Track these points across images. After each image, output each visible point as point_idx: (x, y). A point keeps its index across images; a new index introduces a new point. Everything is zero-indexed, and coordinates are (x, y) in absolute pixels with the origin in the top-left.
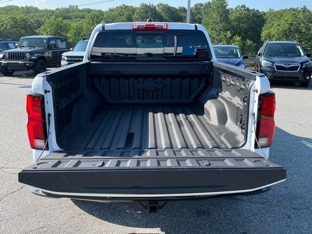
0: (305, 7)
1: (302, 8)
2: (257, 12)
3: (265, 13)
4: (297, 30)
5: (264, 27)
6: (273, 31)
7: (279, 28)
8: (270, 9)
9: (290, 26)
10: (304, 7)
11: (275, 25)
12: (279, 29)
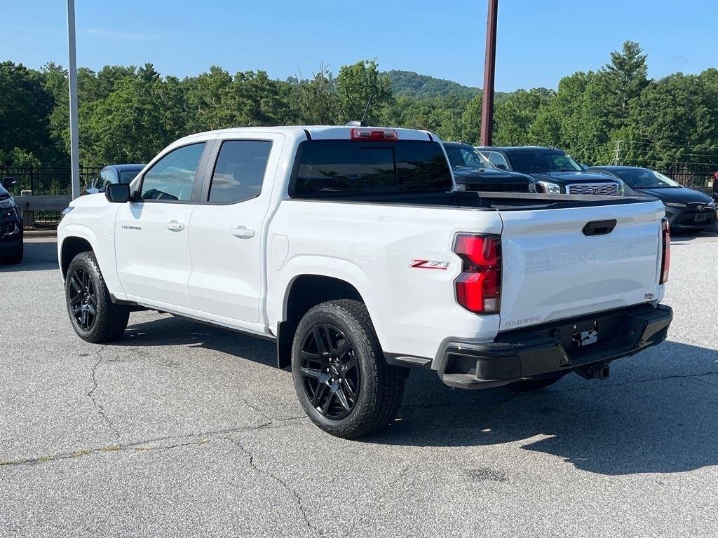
0: (149, 66)
1: (142, 69)
2: (21, 72)
3: (41, 77)
4: (157, 125)
5: (53, 115)
6: (94, 125)
7: (110, 117)
8: (52, 66)
9: (138, 115)
10: (147, 68)
11: (98, 110)
12: (111, 122)
